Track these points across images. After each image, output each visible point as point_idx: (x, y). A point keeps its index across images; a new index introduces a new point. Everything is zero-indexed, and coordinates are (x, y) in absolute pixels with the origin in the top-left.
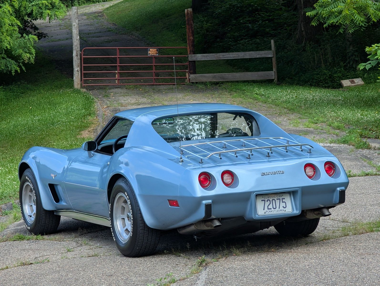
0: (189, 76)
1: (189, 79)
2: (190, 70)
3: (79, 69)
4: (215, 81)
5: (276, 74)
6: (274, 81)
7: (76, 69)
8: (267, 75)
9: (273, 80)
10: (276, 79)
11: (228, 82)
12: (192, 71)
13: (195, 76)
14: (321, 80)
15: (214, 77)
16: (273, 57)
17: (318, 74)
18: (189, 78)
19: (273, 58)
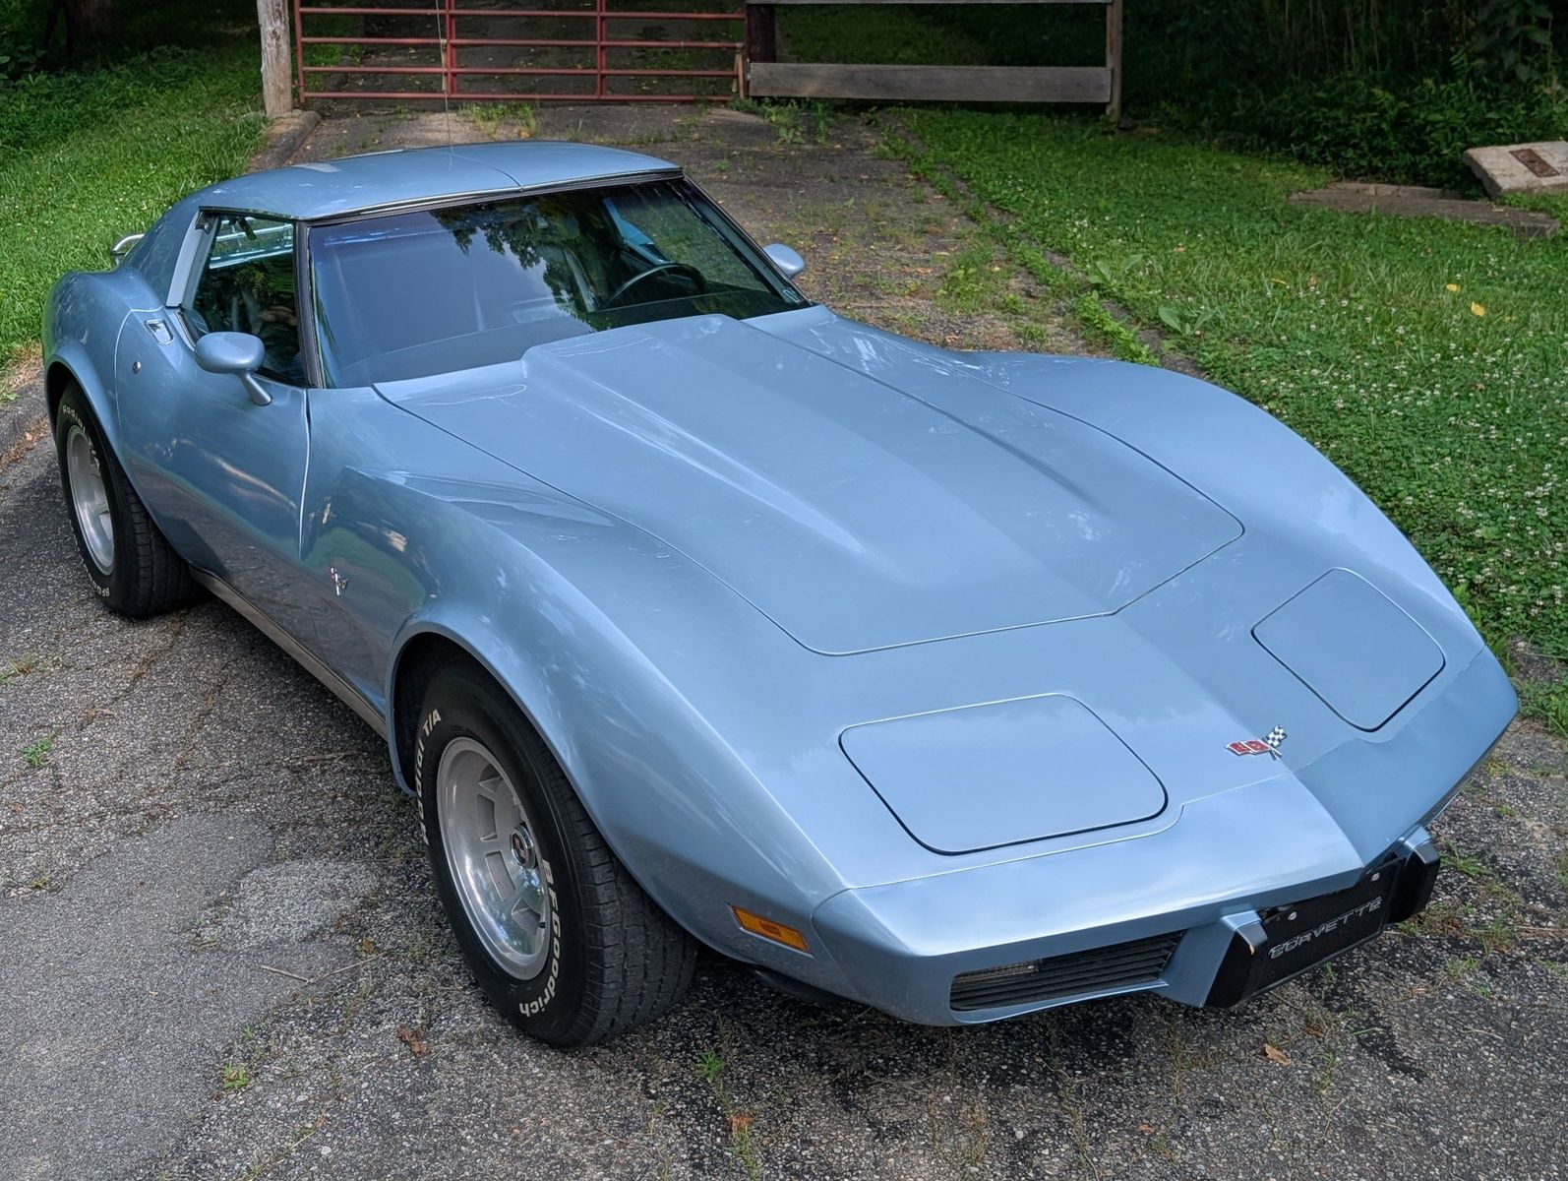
0: (746, 70)
1: (747, 83)
2: (750, 43)
3: (280, 26)
4: (851, 96)
5: (1118, 80)
6: (1108, 112)
7: (270, 29)
8: (1078, 85)
9: (1099, 108)
10: (1116, 105)
11: (907, 104)
12: (758, 50)
13: (771, 73)
14: (1353, 135)
15: (850, 79)
16: (1111, 4)
17: (1334, 104)
18: (744, 76)
19: (1109, 9)
